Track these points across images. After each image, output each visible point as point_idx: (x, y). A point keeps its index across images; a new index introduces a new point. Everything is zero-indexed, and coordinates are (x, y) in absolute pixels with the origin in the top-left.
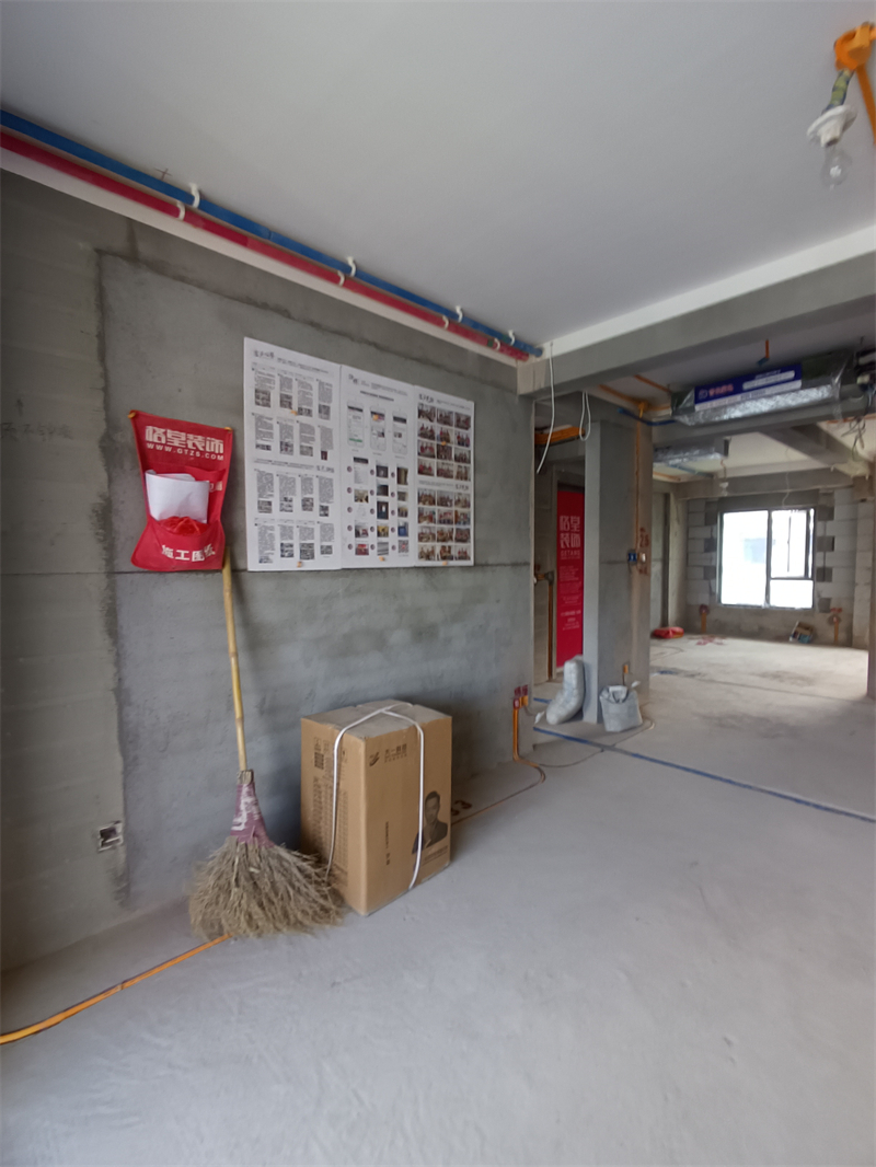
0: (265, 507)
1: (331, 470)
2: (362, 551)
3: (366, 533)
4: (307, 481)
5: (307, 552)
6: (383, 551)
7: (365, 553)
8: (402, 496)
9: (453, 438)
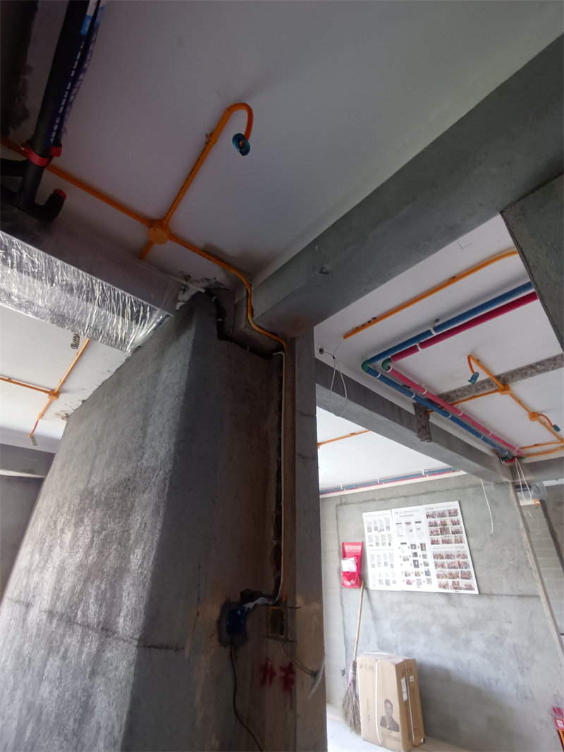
0: (373, 566)
1: (393, 550)
2: (409, 583)
3: (409, 575)
4: (385, 555)
5: (388, 583)
6: (419, 583)
7: (411, 584)
8: (424, 556)
9: (449, 523)
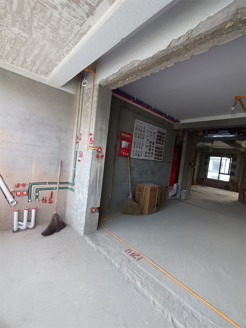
0: (134, 147)
1: (144, 142)
3: (147, 153)
4: (140, 143)
5: (139, 156)
6: (149, 157)
7: (146, 157)
8: (153, 147)
9: (162, 137)
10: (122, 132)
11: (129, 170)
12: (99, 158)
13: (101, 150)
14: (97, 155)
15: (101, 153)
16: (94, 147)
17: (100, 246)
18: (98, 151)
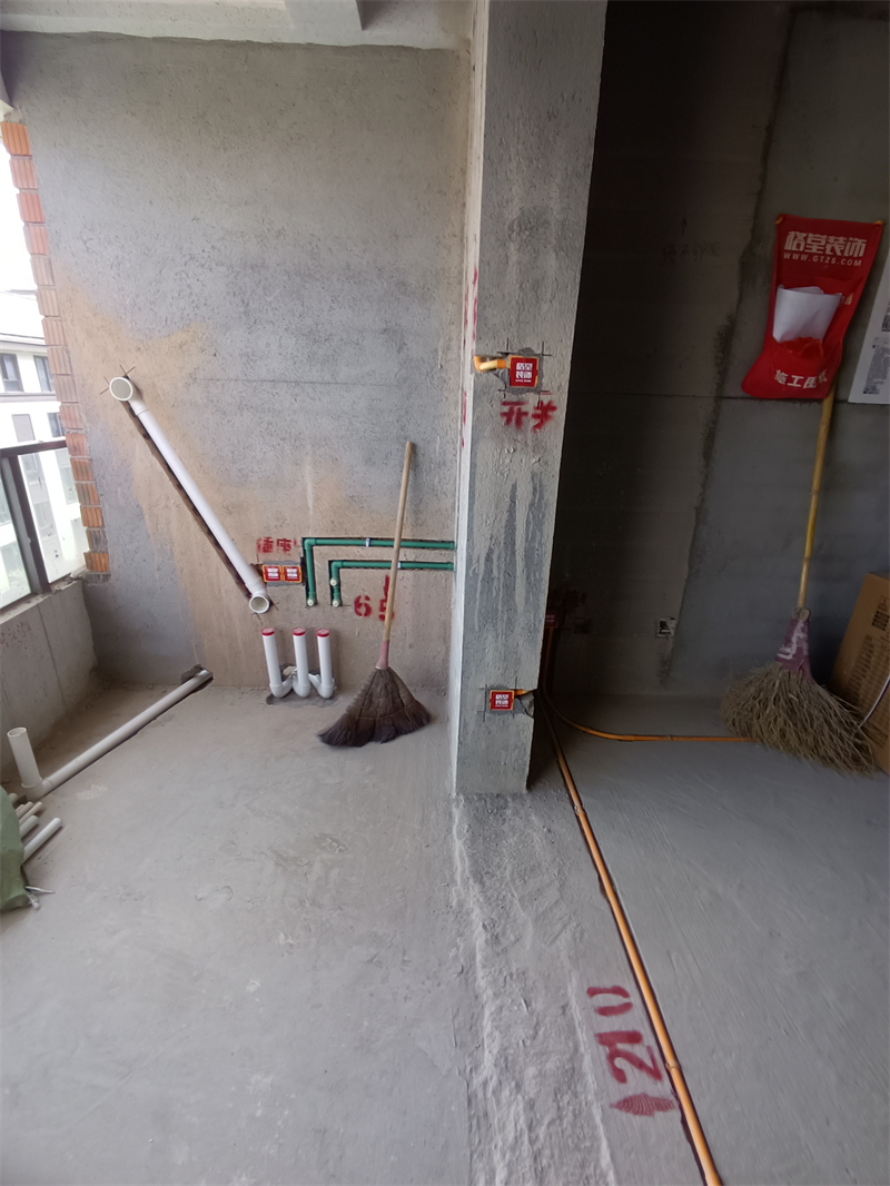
10: (788, 224)
11: (816, 484)
12: (519, 423)
13: (534, 372)
14: (506, 409)
15: (539, 392)
16: (493, 358)
17: (483, 892)
18: (512, 380)
